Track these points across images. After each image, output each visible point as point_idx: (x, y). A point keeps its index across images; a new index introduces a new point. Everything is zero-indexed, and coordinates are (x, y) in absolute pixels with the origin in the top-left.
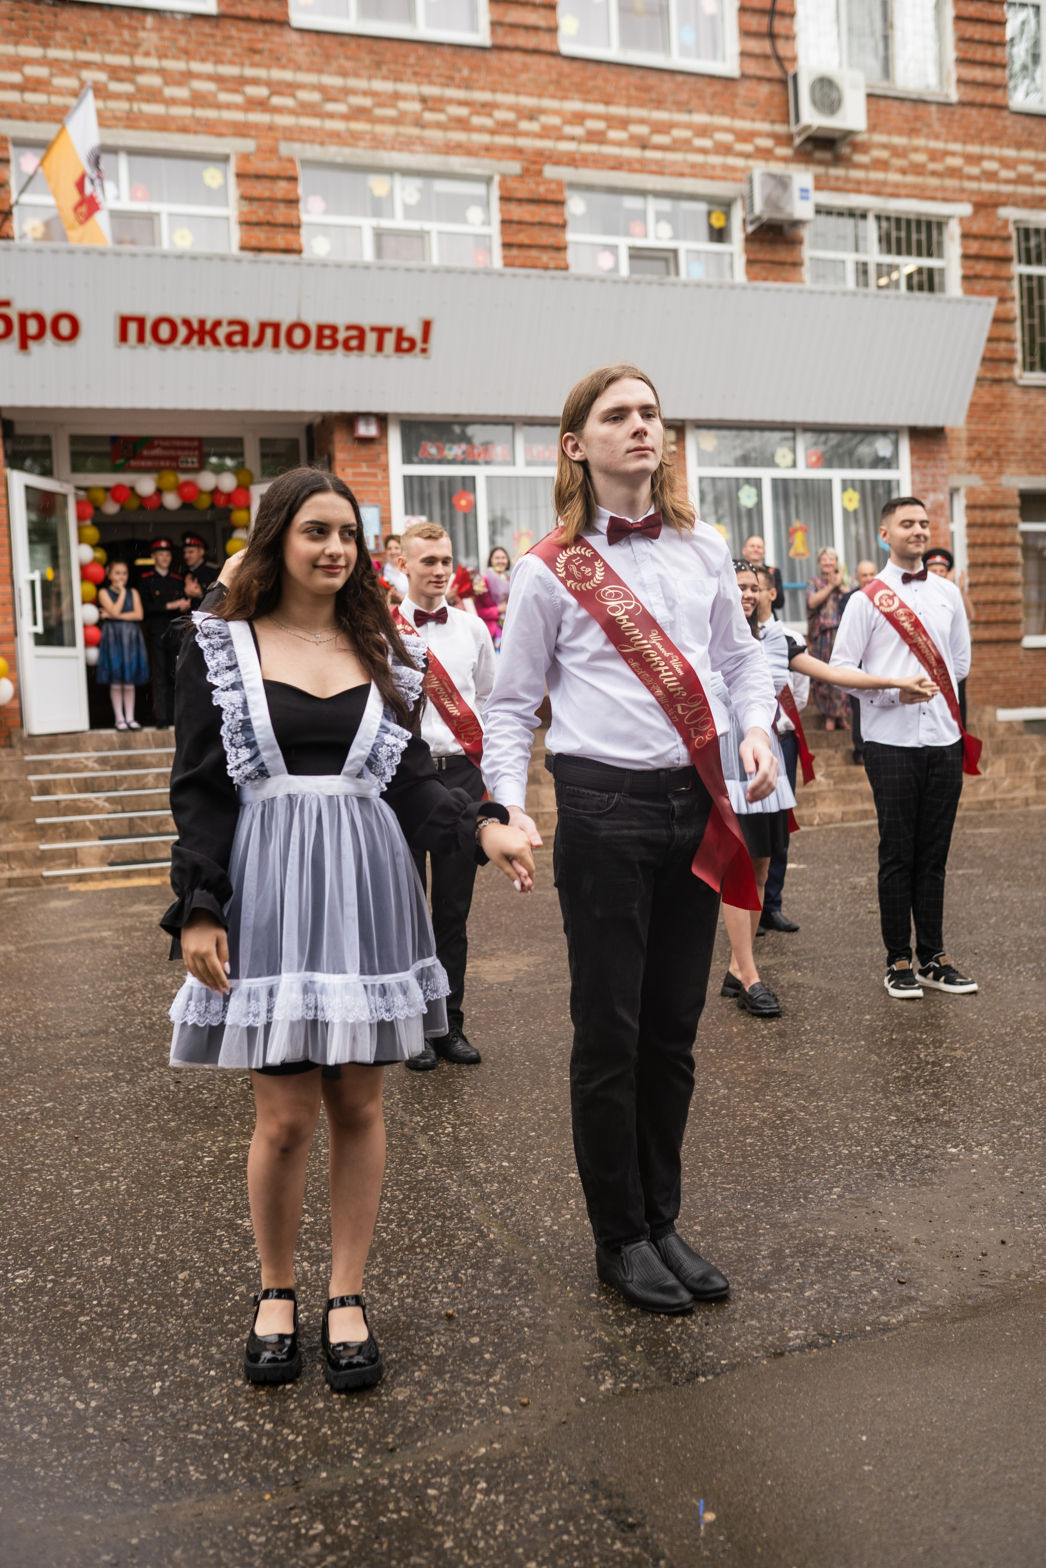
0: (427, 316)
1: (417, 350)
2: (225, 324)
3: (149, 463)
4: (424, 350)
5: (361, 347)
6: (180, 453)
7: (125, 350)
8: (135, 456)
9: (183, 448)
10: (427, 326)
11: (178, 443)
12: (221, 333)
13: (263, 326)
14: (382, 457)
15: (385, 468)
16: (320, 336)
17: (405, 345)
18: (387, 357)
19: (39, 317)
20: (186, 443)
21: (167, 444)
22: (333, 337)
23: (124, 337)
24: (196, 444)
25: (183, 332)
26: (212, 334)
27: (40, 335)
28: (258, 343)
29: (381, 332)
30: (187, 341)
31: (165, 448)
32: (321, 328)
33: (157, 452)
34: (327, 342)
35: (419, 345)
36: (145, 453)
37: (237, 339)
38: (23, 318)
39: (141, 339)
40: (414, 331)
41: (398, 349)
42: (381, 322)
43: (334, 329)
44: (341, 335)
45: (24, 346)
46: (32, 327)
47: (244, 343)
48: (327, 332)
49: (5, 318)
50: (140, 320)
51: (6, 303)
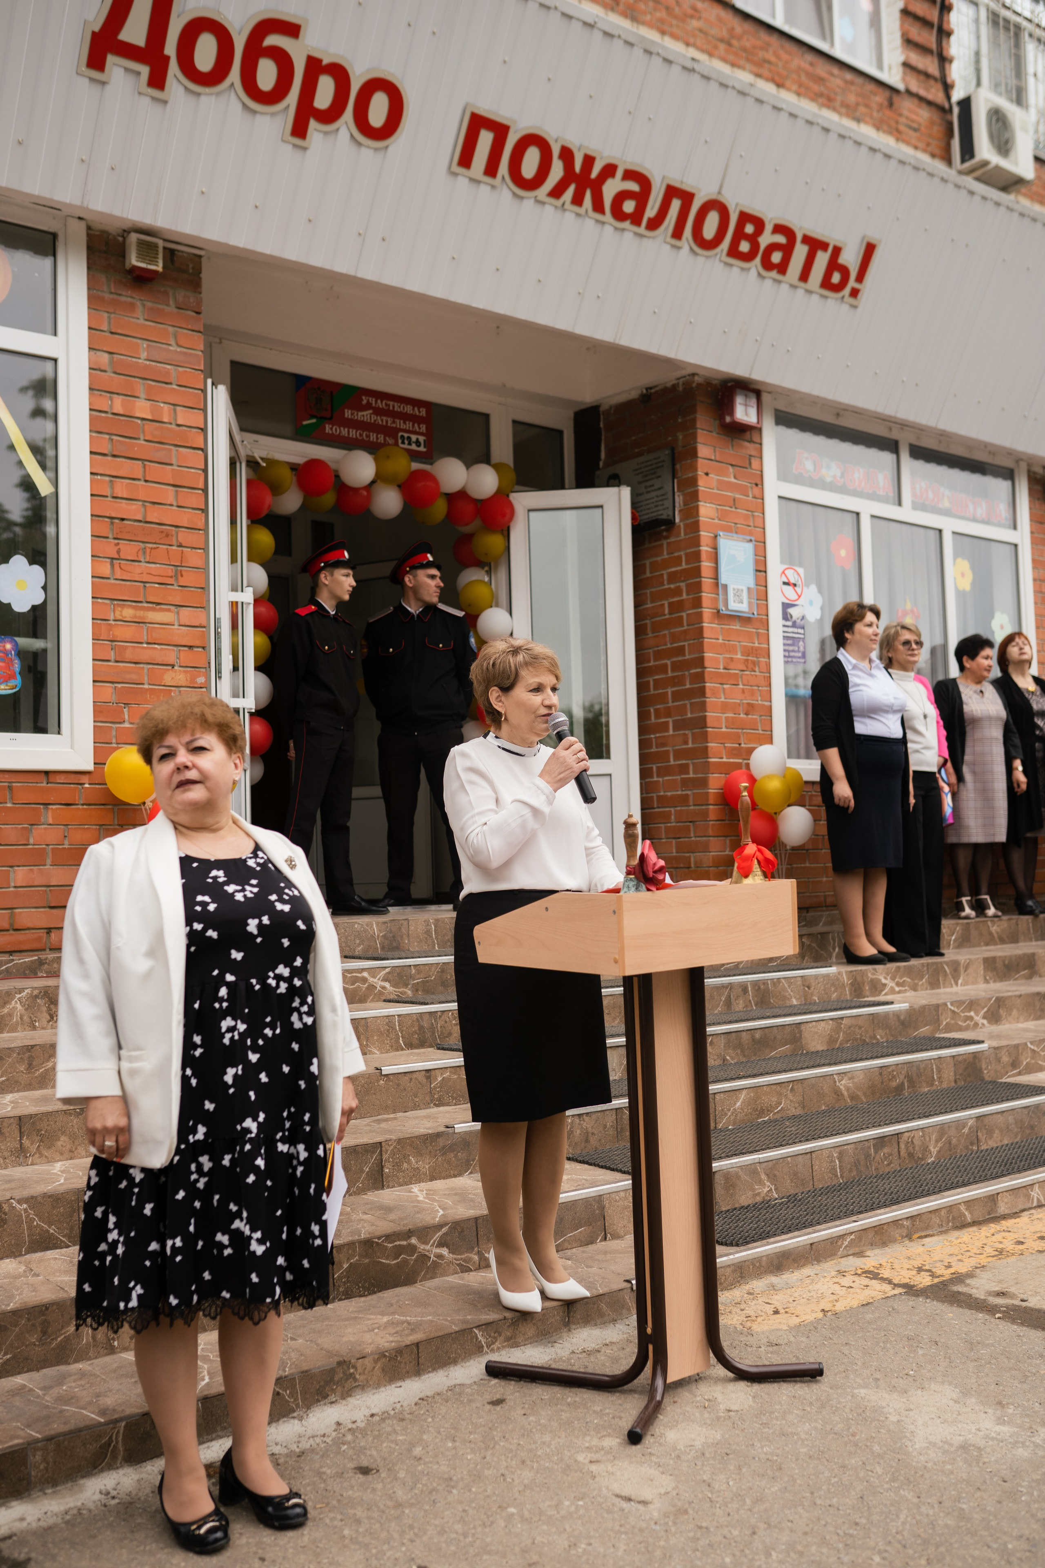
0: (873, 236)
1: (847, 291)
2: (619, 173)
3: (353, 433)
4: (855, 293)
5: (782, 268)
6: (399, 424)
7: (462, 182)
8: (333, 418)
9: (405, 417)
10: (870, 249)
11: (397, 407)
12: (611, 188)
13: (671, 192)
14: (755, 463)
15: (759, 482)
16: (739, 234)
17: (836, 278)
18: (809, 292)
19: (339, 73)
20: (409, 409)
21: (381, 404)
22: (753, 240)
23: (465, 160)
24: (423, 412)
25: (557, 171)
26: (597, 187)
27: (330, 116)
28: (655, 224)
29: (815, 245)
30: (557, 192)
31: (378, 411)
32: (745, 217)
33: (365, 416)
34: (744, 247)
35: (852, 283)
36: (348, 413)
37: (629, 206)
38: (315, 67)
39: (491, 170)
40: (850, 258)
41: (826, 284)
42: (819, 232)
43: (760, 225)
44: (766, 239)
45: (299, 130)
46: (324, 96)
47: (636, 218)
48: (749, 229)
49: (283, 60)
50: (500, 131)
51: (292, 30)
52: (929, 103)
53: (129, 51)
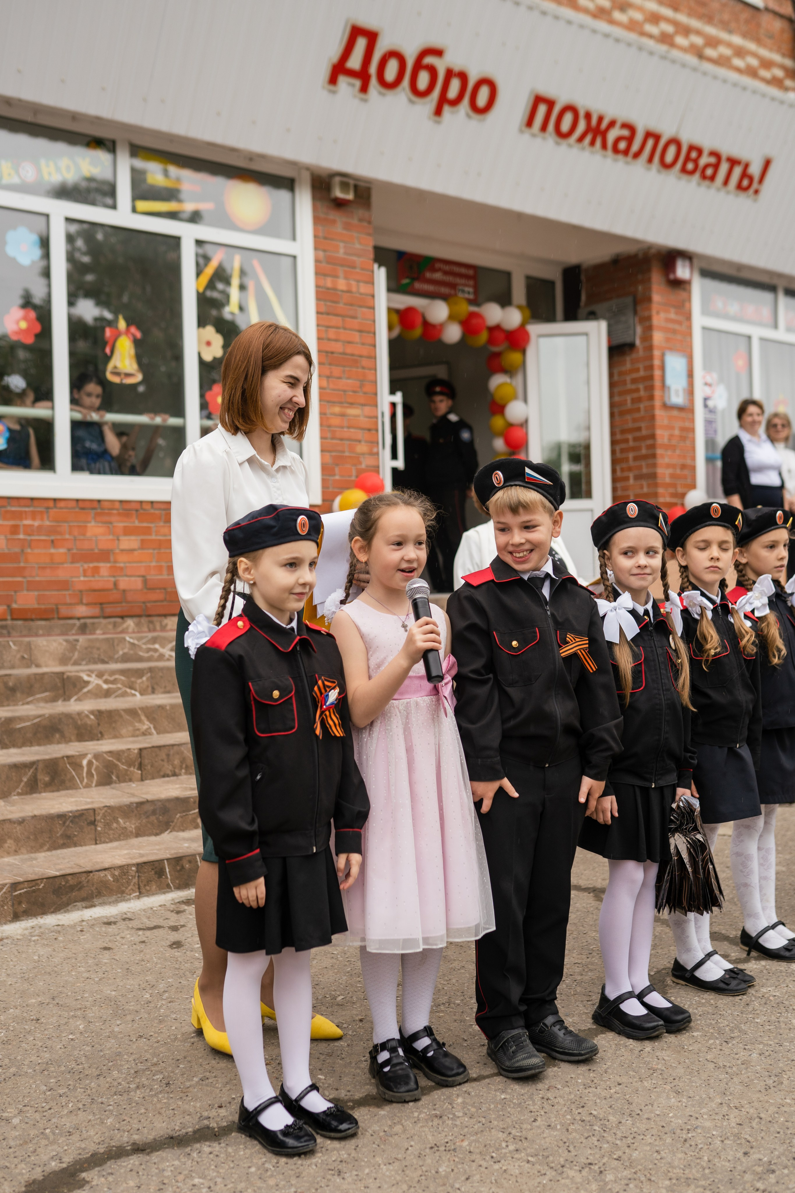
0: (771, 153)
1: (751, 191)
2: (618, 125)
3: (430, 288)
4: (756, 192)
5: (712, 178)
6: (458, 280)
7: (526, 137)
8: (418, 277)
9: (461, 276)
10: (767, 163)
11: (456, 269)
12: (612, 135)
13: (649, 135)
14: (687, 304)
15: (689, 317)
16: (688, 159)
17: (745, 183)
18: (728, 193)
19: (463, 77)
20: (463, 271)
21: (447, 268)
22: (696, 161)
23: (530, 123)
24: (471, 272)
25: (582, 126)
26: (604, 135)
27: (455, 103)
28: (637, 155)
29: (733, 162)
30: (581, 139)
31: (446, 273)
32: (691, 148)
33: (438, 276)
34: (690, 166)
35: (755, 185)
36: (428, 275)
37: (622, 145)
38: (450, 74)
39: (544, 128)
40: (755, 170)
41: (739, 187)
42: (736, 152)
43: (700, 151)
44: (704, 160)
45: (438, 112)
46: (454, 89)
47: (626, 152)
48: (694, 155)
49: (432, 71)
50: (551, 104)
51: (438, 53)
52: (781, 16)
53: (351, 73)
